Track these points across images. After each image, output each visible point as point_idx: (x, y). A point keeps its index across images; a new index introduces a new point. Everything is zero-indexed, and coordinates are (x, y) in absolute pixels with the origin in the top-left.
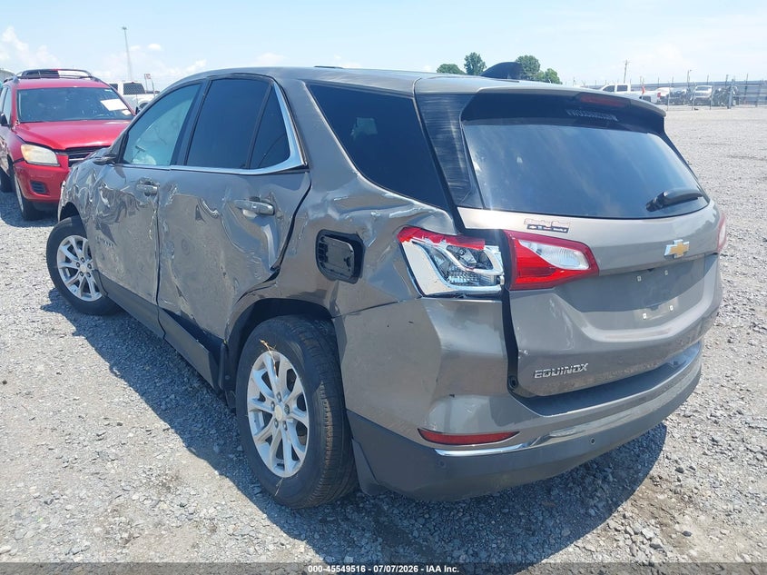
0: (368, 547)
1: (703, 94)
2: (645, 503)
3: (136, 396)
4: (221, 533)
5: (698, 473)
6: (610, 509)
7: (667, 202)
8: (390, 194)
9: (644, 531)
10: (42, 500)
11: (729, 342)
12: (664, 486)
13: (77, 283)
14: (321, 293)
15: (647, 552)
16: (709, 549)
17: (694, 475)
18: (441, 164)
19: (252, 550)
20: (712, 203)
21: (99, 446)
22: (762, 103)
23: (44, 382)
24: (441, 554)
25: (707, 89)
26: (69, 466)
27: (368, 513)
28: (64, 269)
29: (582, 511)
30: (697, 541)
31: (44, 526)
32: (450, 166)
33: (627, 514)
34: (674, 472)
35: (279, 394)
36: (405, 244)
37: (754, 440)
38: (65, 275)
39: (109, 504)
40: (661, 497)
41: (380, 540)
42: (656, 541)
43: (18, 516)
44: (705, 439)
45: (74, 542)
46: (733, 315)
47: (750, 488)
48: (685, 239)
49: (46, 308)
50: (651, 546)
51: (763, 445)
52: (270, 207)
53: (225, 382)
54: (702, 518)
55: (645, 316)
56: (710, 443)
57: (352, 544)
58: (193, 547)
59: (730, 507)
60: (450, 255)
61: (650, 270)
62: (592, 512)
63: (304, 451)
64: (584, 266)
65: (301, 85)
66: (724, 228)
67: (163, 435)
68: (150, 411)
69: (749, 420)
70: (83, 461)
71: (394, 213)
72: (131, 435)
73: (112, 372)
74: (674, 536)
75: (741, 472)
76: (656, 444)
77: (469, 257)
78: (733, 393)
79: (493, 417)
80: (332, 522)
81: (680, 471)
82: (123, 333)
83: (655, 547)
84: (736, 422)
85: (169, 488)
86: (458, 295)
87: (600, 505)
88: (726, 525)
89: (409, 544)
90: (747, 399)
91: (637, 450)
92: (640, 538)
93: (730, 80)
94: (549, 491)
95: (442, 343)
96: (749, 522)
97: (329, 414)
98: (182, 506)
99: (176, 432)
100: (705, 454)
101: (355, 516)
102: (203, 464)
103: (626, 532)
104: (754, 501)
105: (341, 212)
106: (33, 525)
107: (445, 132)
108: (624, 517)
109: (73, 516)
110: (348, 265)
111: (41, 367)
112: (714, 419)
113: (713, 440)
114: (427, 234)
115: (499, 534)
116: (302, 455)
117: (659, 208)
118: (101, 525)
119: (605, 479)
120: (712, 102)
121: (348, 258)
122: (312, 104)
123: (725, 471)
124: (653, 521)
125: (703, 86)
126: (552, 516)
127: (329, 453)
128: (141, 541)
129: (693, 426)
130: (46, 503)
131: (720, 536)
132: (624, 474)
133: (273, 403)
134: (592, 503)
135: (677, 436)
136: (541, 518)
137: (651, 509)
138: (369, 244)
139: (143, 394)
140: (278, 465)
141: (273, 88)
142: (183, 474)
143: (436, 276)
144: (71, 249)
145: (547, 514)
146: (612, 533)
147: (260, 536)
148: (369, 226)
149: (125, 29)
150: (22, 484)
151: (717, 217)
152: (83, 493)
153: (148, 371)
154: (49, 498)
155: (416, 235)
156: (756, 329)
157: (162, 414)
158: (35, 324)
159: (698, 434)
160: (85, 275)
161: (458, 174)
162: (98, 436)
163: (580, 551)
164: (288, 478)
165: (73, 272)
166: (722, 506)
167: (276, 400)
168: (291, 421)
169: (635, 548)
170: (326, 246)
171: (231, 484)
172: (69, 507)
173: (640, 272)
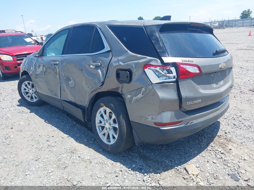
0: (139, 162)
1: (215, 25)
2: (217, 143)
3: (56, 128)
4: (93, 163)
5: (231, 133)
6: (208, 145)
7: (218, 53)
8: (139, 56)
9: (218, 150)
10: (35, 160)
11: (235, 97)
12: (222, 138)
13: (29, 97)
14: (118, 88)
15: (220, 155)
16: (238, 153)
17: (230, 134)
18: (155, 45)
19: (104, 166)
20: (229, 54)
21: (48, 143)
22: (234, 27)
23: (25, 127)
24: (161, 162)
25: (216, 23)
26: (40, 150)
27: (137, 153)
28: (24, 92)
29: (200, 146)
30: (234, 151)
31: (38, 167)
32: (158, 45)
33: (213, 146)
34: (224, 134)
35: (107, 120)
36: (145, 70)
37: (246, 123)
38: (25, 94)
39: (56, 159)
40: (221, 141)
41: (142, 160)
42: (222, 152)
43: (28, 165)
44: (232, 124)
45: (48, 170)
46: (235, 89)
47: (247, 136)
48: (224, 63)
49: (18, 106)
50: (221, 153)
51: (249, 124)
52: (100, 64)
53: (87, 119)
54: (234, 145)
55: (215, 86)
56: (233, 125)
57: (133, 161)
58: (86, 167)
59: (242, 141)
60: (160, 71)
61: (215, 72)
62: (202, 146)
63: (117, 135)
64: (198, 72)
65: (106, 26)
66: (233, 60)
67: (67, 138)
68: (61, 132)
69: (244, 118)
70: (45, 148)
71: (141, 61)
72: (57, 139)
73: (46, 122)
74: (227, 150)
75: (243, 132)
76: (217, 127)
77: (165, 71)
78: (238, 111)
79: (175, 117)
80: (126, 156)
81: (226, 133)
82: (46, 111)
83: (222, 153)
84: (240, 119)
85: (73, 153)
86: (163, 83)
87: (204, 144)
88: (241, 146)
89: (151, 160)
90: (242, 112)
91: (212, 129)
92: (218, 151)
93: (223, 20)
94: (189, 142)
95: (160, 97)
96: (248, 144)
97: (124, 123)
98: (79, 157)
99: (71, 137)
100: (232, 128)
101: (133, 154)
102: (82, 145)
103: (213, 150)
104: (248, 139)
105: (124, 63)
106: (34, 167)
107: (154, 36)
108: (212, 146)
109: (46, 163)
110: (128, 78)
111: (23, 123)
112: (233, 118)
113: (234, 124)
114: (152, 66)
115: (176, 155)
116: (116, 136)
117: (216, 55)
118: (55, 164)
119: (205, 137)
120: (218, 28)
121: (128, 76)
122: (110, 32)
123: (238, 132)
124: (220, 147)
125: (215, 22)
126: (191, 149)
127: (125, 134)
128: (69, 167)
129: (228, 121)
130: (36, 160)
131: (240, 149)
132: (210, 136)
133: (105, 123)
134: (202, 144)
135: (223, 124)
136: (188, 149)
137: (219, 144)
138: (134, 71)
139: (58, 128)
140: (108, 141)
141: (96, 28)
142: (77, 148)
143: (157, 78)
144: (26, 86)
145: (189, 148)
146: (209, 151)
147: (105, 162)
148: (134, 66)
149: (22, 16)
150: (27, 156)
151: (231, 57)
152: (47, 156)
153: (58, 121)
154: (37, 159)
155: (149, 66)
156: (242, 93)
157: (66, 133)
158: (17, 110)
159: (229, 123)
160: (31, 94)
161: (160, 47)
162: (47, 140)
163: (201, 157)
164: (112, 145)
165: (27, 93)
166: (239, 141)
167: (106, 122)
168: (111, 127)
169: (216, 154)
170: (119, 73)
171: (93, 150)
172: (44, 161)
173: (212, 73)
